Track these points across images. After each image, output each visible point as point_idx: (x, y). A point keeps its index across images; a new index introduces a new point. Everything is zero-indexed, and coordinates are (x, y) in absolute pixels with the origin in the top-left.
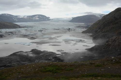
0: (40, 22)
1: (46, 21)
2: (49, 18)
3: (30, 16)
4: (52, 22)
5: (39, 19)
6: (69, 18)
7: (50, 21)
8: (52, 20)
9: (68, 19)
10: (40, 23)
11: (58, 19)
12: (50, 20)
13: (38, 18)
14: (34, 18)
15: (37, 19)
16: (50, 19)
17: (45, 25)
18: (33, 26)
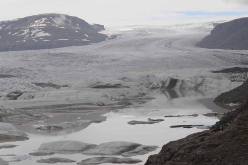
0: (52, 51)
1: (86, 43)
2: (102, 27)
3: (9, 23)
4: (110, 46)
5: (47, 34)
6: (200, 28)
7: (103, 44)
8: (114, 37)
9: (193, 33)
10: (49, 54)
11: (141, 32)
12: (104, 37)
13: (45, 30)
14: (27, 31)
15: (42, 34)
16: (102, 32)
17: (74, 64)
18: (12, 73)
